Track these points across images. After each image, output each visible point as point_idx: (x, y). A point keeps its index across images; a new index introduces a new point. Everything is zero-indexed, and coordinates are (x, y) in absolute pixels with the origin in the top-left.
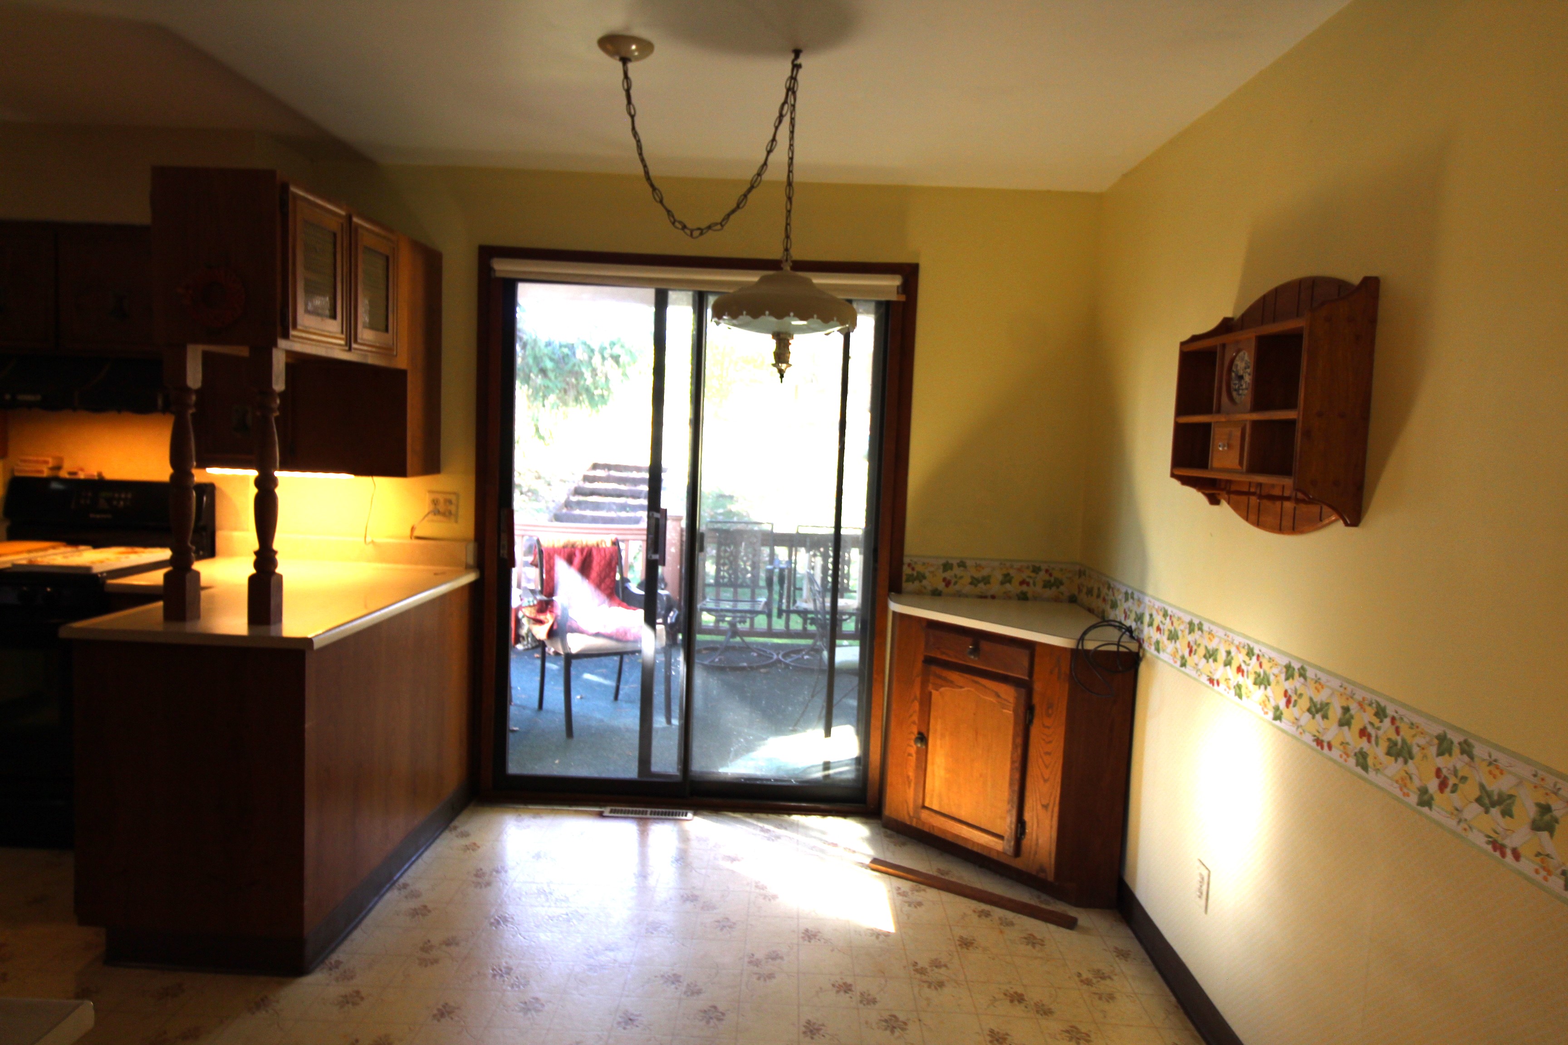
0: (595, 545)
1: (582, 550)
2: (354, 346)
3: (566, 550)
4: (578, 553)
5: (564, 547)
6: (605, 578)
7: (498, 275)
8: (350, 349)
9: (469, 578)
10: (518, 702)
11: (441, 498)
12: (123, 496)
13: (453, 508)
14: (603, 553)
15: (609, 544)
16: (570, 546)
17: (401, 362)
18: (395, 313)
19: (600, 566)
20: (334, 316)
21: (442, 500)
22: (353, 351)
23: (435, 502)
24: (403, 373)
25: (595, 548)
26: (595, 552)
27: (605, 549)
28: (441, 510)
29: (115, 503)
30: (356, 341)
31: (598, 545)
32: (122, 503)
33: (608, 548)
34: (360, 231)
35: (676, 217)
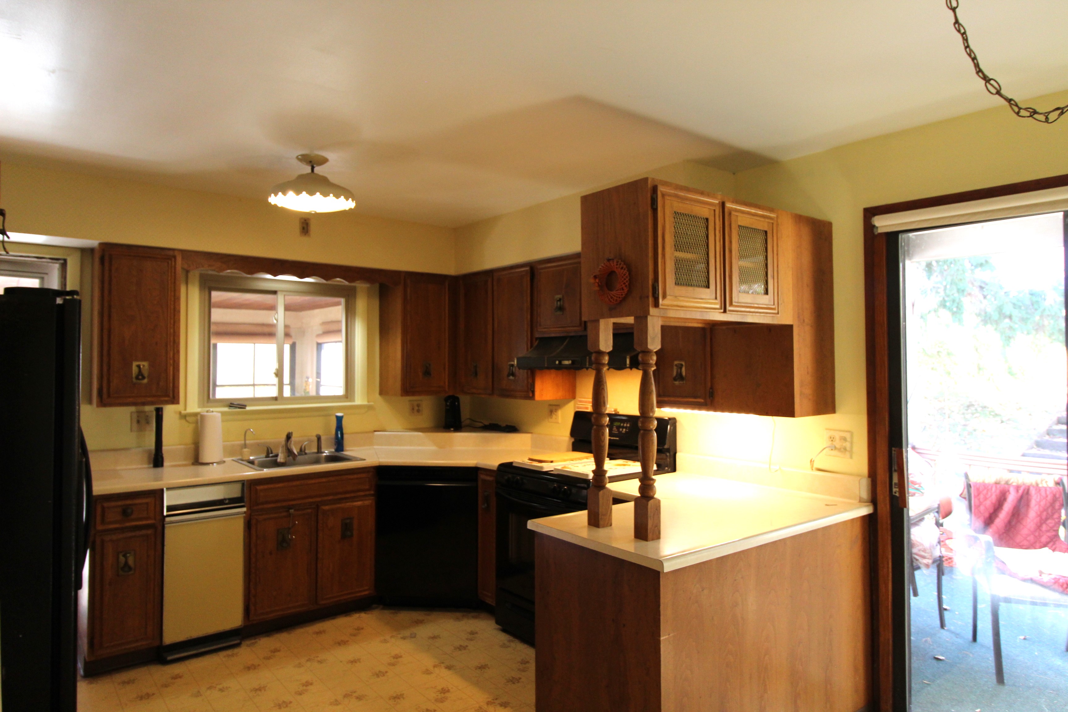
0: (1034, 483)
1: (1017, 488)
2: (728, 308)
3: (998, 486)
4: (1012, 491)
5: (997, 483)
6: (1047, 519)
7: (880, 231)
8: (725, 311)
9: (865, 511)
10: (952, 628)
11: (837, 435)
12: (625, 425)
13: (848, 445)
14: (1043, 493)
15: (1051, 484)
16: (1003, 483)
17: (785, 319)
18: (776, 277)
19: (1040, 505)
20: (708, 287)
21: (837, 438)
22: (728, 312)
23: (832, 439)
24: (790, 327)
25: (1033, 487)
26: (1033, 491)
27: (1046, 489)
28: (838, 446)
29: (621, 430)
30: (731, 304)
31: (1037, 484)
32: (624, 430)
33: (1050, 488)
34: (733, 213)
35: (1020, 105)
